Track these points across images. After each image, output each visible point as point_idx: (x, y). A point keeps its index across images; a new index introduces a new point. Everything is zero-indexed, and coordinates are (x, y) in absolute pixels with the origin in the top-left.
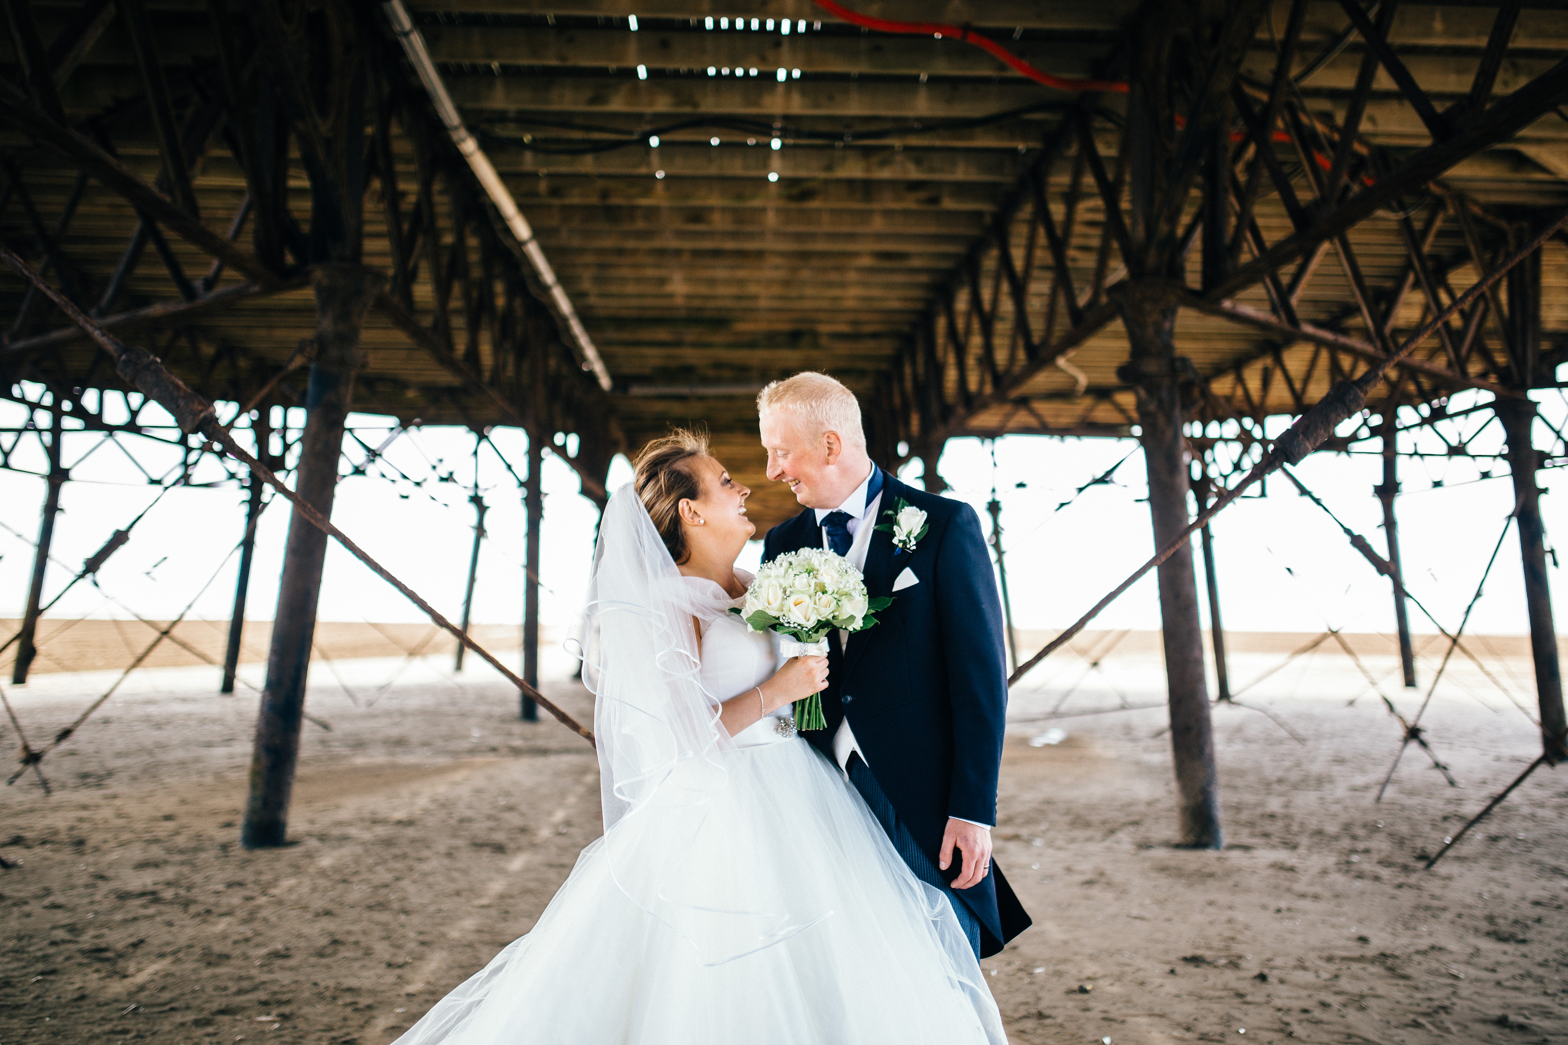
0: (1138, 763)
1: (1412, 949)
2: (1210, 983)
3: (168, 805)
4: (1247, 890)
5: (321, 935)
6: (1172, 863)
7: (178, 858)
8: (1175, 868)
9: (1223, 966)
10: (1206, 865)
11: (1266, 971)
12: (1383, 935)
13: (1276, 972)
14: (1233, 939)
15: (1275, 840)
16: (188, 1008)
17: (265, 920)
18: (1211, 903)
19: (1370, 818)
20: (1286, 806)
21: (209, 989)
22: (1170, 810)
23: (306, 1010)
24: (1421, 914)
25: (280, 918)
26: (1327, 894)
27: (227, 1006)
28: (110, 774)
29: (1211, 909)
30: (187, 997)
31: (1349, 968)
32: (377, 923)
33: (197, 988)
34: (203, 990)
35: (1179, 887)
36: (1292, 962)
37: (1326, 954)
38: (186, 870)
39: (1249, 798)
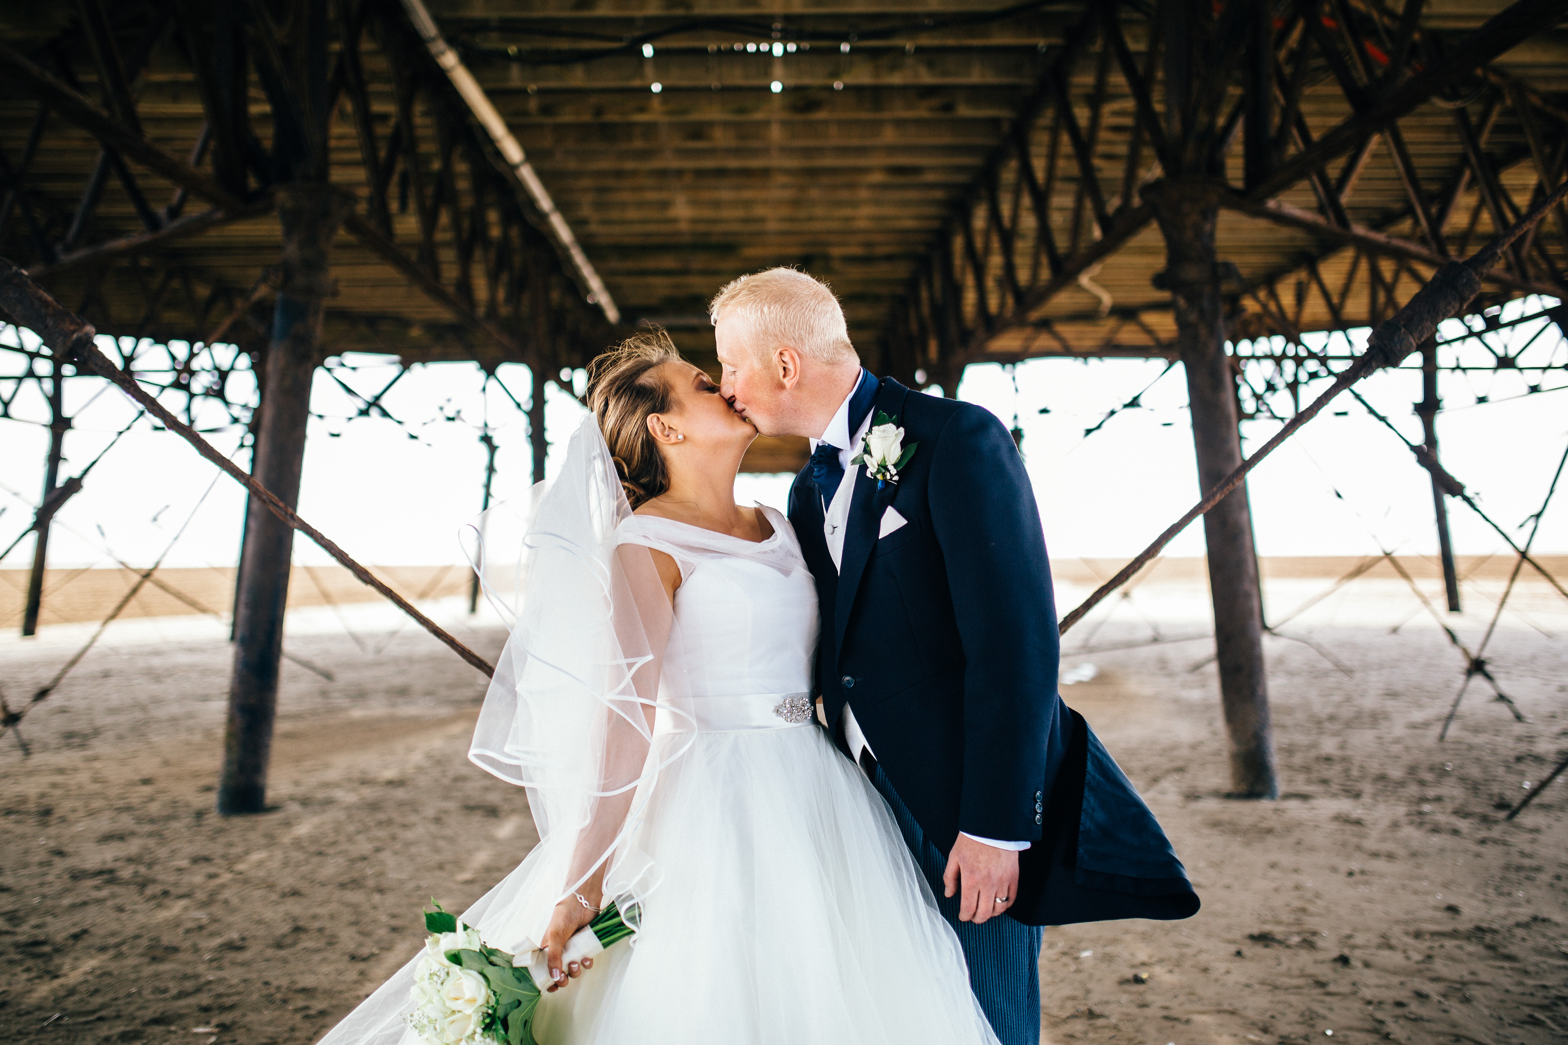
0: (1176, 701)
1: (1511, 921)
2: (1283, 968)
3: (149, 766)
4: (1312, 849)
5: (284, 920)
6: (1225, 817)
7: (148, 828)
8: (1229, 823)
9: (1296, 946)
10: (1263, 818)
11: (1346, 952)
12: (1474, 903)
13: (1358, 953)
14: (1303, 910)
15: (1335, 788)
16: (118, 1017)
17: (226, 902)
18: (1273, 866)
19: (1438, 758)
20: (1342, 746)
21: (147, 993)
22: (1217, 753)
23: (252, 1017)
24: (1512, 876)
25: (243, 900)
26: (1401, 852)
27: (163, 1013)
28: (97, 732)
29: (1273, 873)
30: (120, 1002)
31: (1442, 946)
32: (348, 905)
33: (134, 990)
34: (139, 993)
35: (1236, 846)
36: (1376, 940)
37: (1412, 928)
38: (151, 843)
39: (1301, 739)
